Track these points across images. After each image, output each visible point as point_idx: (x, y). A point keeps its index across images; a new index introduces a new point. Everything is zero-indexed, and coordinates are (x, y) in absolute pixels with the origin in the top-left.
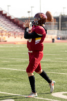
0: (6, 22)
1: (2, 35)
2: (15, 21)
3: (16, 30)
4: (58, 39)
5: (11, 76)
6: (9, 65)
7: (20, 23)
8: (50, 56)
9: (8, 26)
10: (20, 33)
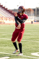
0: (4, 12)
1: (2, 19)
2: (10, 11)
3: (11, 16)
4: (35, 21)
5: (8, 43)
6: (6, 37)
7: (13, 12)
8: (30, 31)
9: (6, 14)
10: (13, 18)
